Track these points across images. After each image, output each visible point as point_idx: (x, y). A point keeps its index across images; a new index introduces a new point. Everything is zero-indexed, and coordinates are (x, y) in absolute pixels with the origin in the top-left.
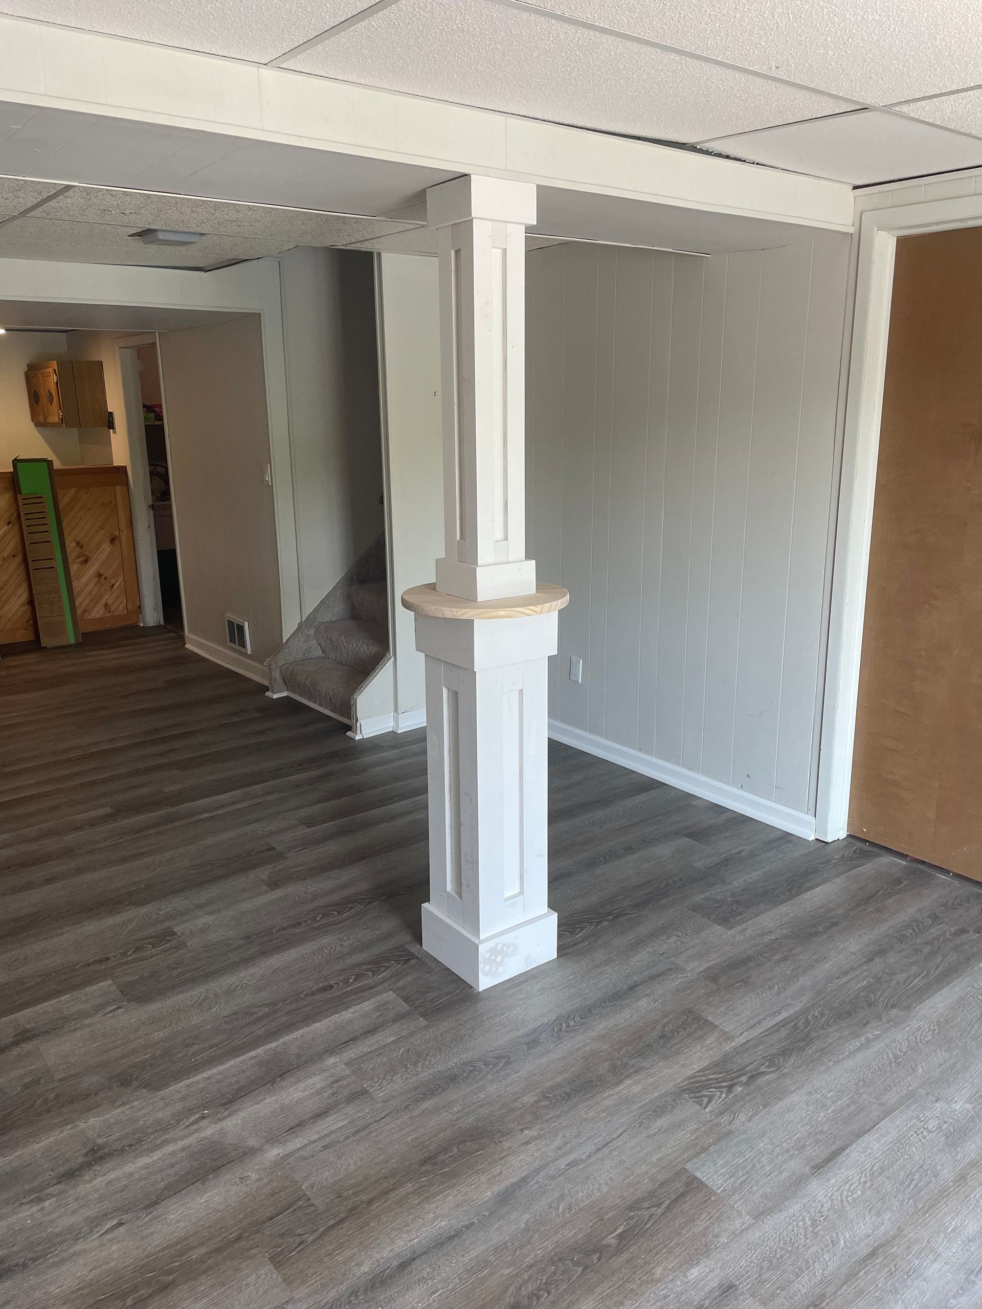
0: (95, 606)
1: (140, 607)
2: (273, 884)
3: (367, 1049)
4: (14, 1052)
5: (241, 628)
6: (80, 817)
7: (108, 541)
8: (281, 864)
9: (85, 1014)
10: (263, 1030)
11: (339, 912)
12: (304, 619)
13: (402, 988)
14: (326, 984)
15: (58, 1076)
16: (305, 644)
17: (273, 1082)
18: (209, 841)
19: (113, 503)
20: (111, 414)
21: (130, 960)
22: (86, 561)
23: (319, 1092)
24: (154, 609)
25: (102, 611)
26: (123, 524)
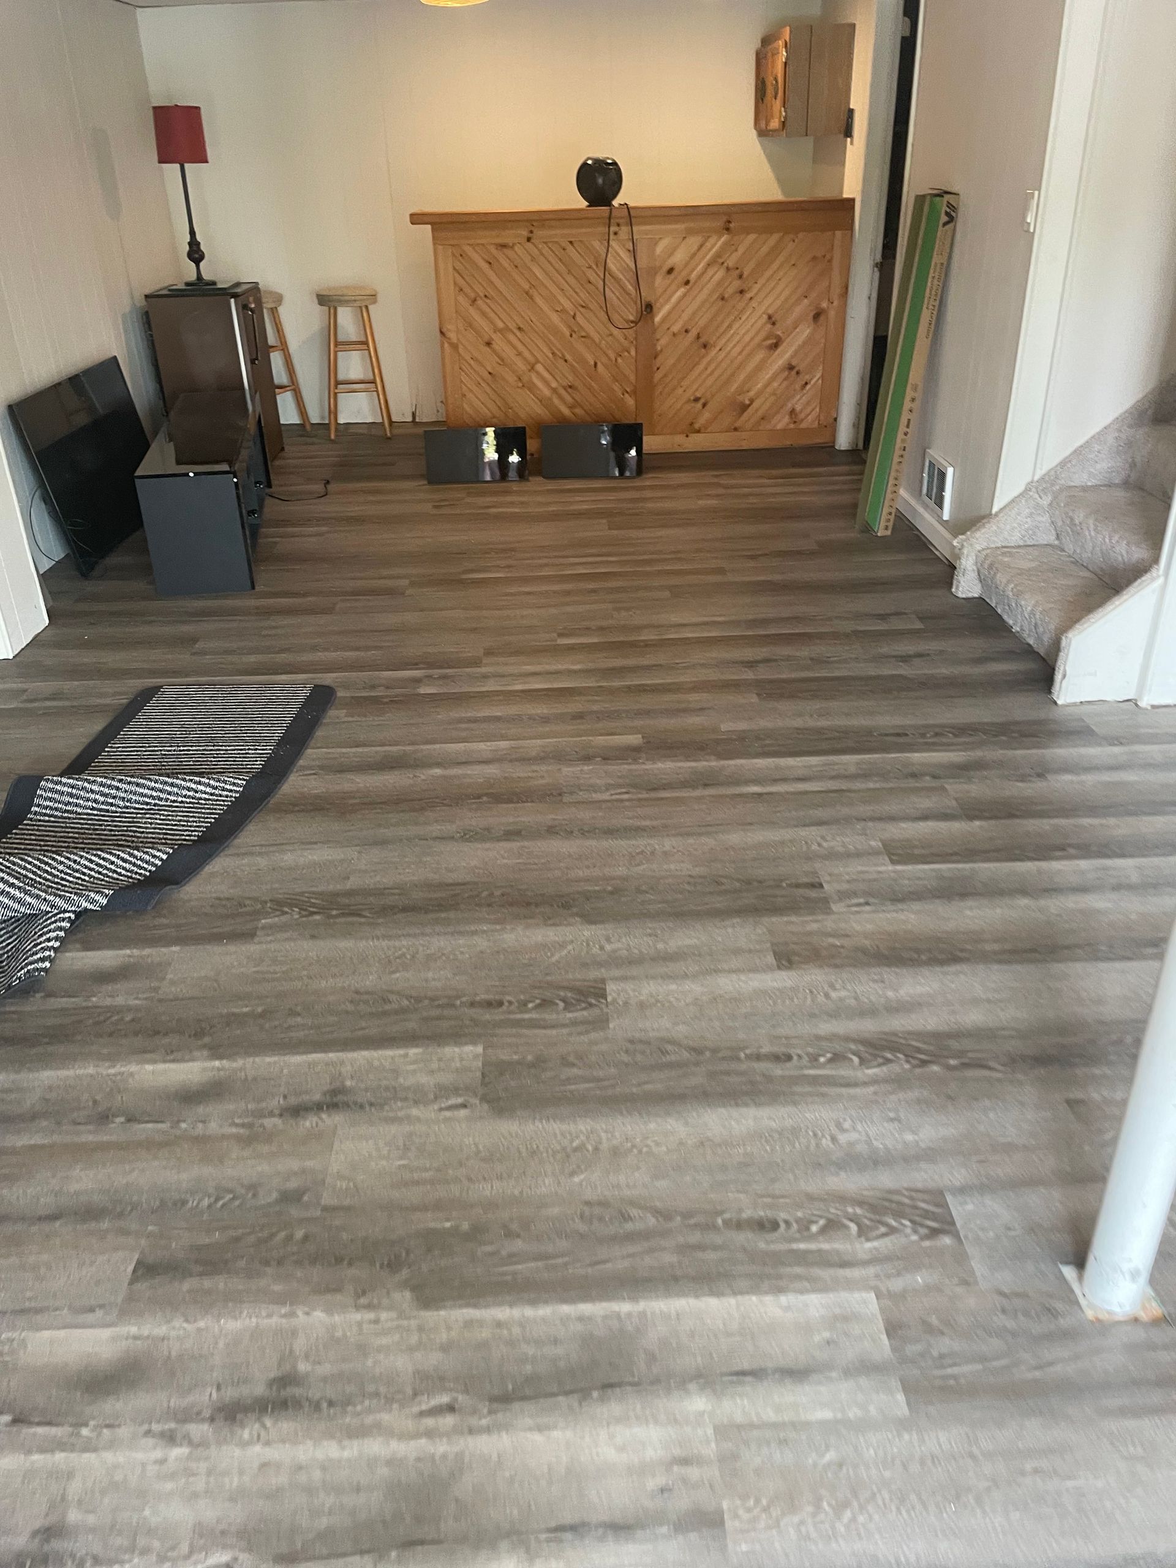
0: (777, 412)
1: (835, 420)
2: (786, 959)
3: (770, 1415)
4: (308, 1124)
5: (942, 476)
6: (601, 740)
7: (812, 314)
8: (816, 921)
9: (419, 1096)
10: (626, 1263)
11: (862, 1061)
12: (1036, 478)
13: (891, 1295)
14: (769, 1214)
15: (327, 1199)
16: (1029, 520)
17: (584, 1393)
18: (735, 838)
19: (828, 257)
20: (851, 112)
21: (524, 1020)
22: (776, 346)
23: (642, 1470)
24: (854, 425)
25: (787, 419)
26: (836, 290)
